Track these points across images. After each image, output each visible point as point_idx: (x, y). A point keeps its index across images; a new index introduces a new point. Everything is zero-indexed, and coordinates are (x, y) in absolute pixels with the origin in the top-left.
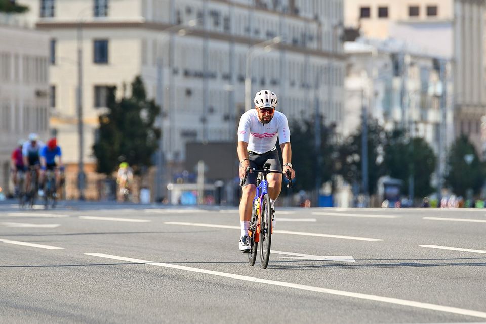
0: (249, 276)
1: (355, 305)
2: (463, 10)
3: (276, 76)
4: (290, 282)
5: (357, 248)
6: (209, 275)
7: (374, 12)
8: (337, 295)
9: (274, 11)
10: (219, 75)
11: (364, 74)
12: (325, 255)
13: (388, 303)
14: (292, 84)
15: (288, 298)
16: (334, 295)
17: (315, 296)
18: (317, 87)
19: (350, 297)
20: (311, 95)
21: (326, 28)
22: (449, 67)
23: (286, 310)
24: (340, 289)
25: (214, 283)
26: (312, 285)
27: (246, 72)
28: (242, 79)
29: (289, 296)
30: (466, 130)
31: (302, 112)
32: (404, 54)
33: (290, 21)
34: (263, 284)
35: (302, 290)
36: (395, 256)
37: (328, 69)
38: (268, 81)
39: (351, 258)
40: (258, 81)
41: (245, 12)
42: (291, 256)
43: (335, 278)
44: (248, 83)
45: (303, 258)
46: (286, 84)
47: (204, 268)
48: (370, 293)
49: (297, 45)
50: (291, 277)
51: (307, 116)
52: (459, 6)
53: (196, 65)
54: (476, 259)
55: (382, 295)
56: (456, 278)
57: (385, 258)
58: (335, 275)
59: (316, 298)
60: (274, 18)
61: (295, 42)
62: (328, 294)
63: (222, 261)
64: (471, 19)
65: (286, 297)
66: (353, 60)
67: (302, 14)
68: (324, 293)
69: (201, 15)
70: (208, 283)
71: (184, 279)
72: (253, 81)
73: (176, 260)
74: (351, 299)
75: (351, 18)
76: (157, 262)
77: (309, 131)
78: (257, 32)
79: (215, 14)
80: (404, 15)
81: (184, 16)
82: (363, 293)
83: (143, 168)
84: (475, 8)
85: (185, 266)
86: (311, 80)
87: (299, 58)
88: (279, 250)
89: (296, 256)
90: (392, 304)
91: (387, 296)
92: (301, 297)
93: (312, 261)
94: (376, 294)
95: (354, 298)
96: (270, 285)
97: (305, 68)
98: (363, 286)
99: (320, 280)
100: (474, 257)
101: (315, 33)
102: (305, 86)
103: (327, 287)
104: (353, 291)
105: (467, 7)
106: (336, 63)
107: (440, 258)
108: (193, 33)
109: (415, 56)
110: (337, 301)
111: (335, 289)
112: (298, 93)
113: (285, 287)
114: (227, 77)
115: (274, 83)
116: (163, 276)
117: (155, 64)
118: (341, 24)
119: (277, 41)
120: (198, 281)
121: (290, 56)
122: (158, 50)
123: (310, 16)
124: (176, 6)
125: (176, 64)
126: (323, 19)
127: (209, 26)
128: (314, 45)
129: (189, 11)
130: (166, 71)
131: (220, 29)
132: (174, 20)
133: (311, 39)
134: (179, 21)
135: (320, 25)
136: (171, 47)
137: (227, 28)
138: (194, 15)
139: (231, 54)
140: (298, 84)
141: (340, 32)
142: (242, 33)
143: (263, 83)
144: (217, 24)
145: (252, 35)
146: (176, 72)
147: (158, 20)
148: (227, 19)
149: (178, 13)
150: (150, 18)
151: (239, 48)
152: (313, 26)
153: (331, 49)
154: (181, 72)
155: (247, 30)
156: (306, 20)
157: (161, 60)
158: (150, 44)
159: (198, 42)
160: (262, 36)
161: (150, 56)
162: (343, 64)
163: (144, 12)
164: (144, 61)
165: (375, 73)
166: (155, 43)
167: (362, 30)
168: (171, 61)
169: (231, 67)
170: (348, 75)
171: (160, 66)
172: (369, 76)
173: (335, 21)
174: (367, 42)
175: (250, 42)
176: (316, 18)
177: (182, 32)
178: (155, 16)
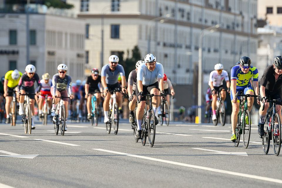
0: (185, 163)
1: (243, 181)
3: (217, 47)
4: (207, 167)
6: (161, 162)
7: (275, 10)
8: (233, 175)
9: (216, 9)
10: (184, 46)
11: (268, 46)
12: (231, 151)
13: (262, 180)
14: (226, 52)
15: (205, 176)
16: (232, 175)
17: (220, 175)
18: (241, 54)
19: (240, 176)
20: (237, 58)
21: (246, 19)
23: (202, 183)
24: (236, 172)
25: (164, 167)
26: (220, 169)
27: (200, 45)
28: (197, 49)
29: (206, 175)
33: (225, 15)
34: (192, 168)
35: (213, 172)
37: (248, 43)
38: (212, 50)
39: (245, 153)
40: (207, 49)
41: (199, 10)
42: (211, 152)
43: (234, 165)
44: (200, 50)
45: (218, 153)
46: (223, 52)
47: (160, 158)
48: (252, 174)
49: (230, 29)
50: (208, 164)
53: (170, 40)
55: (259, 175)
58: (234, 163)
59: (220, 177)
60: (217, 13)
61: (228, 27)
62: (228, 174)
63: (171, 154)
65: (204, 176)
66: (262, 38)
67: (233, 11)
68: (226, 174)
69: (173, 11)
70: (160, 167)
71: (147, 164)
72: (203, 50)
73: (144, 153)
74: (241, 178)
75: (261, 14)
76: (133, 154)
78: (206, 21)
79: (182, 11)
81: (164, 11)
82: (249, 174)
85: (148, 157)
86: (237, 49)
87: (231, 36)
89: (214, 152)
90: (264, 181)
91: (262, 176)
92: (212, 176)
93: (223, 155)
94: (256, 175)
95: (243, 177)
96: (196, 168)
97: (234, 42)
98: (250, 170)
99: (225, 166)
101: (240, 23)
102: (233, 53)
103: (228, 170)
104: (243, 173)
106: (252, 40)
108: (169, 21)
110: (232, 178)
111: (233, 171)
112: (229, 57)
113: (203, 170)
114: (188, 47)
115: (216, 51)
116: (134, 162)
117: (146, 39)
118: (255, 17)
119: (217, 26)
120: (155, 166)
121: (225, 35)
122: (148, 31)
123: (237, 12)
124: (159, 6)
125: (159, 40)
126: (245, 14)
127: (178, 17)
128: (239, 29)
129: (167, 8)
130: (153, 43)
131: (185, 19)
132: (158, 14)
133: (238, 26)
134: (161, 15)
135: (243, 17)
136: (156, 30)
137: (189, 19)
138: (170, 11)
139: (191, 34)
140: (229, 52)
141: (255, 22)
142: (197, 22)
143: (209, 51)
144: (183, 16)
145: (203, 23)
146: (159, 44)
147: (148, 13)
148: (189, 14)
149: (160, 10)
150: (144, 12)
151: (195, 31)
152: (239, 18)
153: (249, 31)
154: (162, 44)
155: (201, 20)
156: (235, 15)
157: (150, 37)
158: (144, 28)
159: (172, 27)
160: (209, 23)
161: (144, 34)
162: (256, 41)
163: (140, 9)
164: (140, 38)
165: (275, 46)
166: (147, 27)
167: (268, 21)
168: (156, 38)
169: (191, 42)
170: (259, 47)
171: (149, 40)
172: (271, 47)
173: (252, 16)
174: (270, 28)
175: (202, 27)
176: (241, 13)
177: (162, 21)
178: (147, 11)
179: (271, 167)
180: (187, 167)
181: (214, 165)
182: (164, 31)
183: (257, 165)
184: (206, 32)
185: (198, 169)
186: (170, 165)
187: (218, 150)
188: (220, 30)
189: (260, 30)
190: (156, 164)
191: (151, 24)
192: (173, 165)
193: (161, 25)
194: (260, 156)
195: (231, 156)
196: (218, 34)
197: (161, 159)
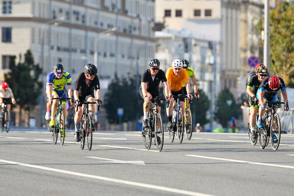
0: (79, 172)
1: (139, 191)
2: (227, 13)
3: (114, 51)
4: (103, 176)
5: (148, 157)
6: (55, 171)
7: (173, 13)
8: (130, 185)
9: (113, 12)
10: (79, 51)
11: (167, 51)
12: (127, 160)
13: (160, 190)
14: (123, 56)
15: (100, 186)
16: (128, 185)
18: (138, 58)
19: (137, 186)
20: (134, 63)
21: (144, 22)
22: (218, 47)
23: (97, 193)
24: (133, 181)
25: (57, 177)
26: (116, 178)
27: (95, 49)
28: (92, 53)
29: (101, 185)
30: (228, 86)
31: (129, 73)
32: (191, 39)
33: (121, 18)
34: (87, 177)
35: (109, 181)
36: (169, 161)
37: (145, 47)
38: (108, 54)
39: (143, 162)
40: (102, 54)
41: (95, 12)
42: (107, 161)
43: (131, 174)
44: (96, 55)
45: (114, 162)
46: (119, 56)
47: (53, 167)
48: (150, 184)
49: (126, 33)
50: (104, 174)
51: (131, 76)
52: (224, 10)
53: (65, 44)
54: (218, 164)
55: (157, 185)
56: (204, 175)
57: (163, 163)
58: (131, 172)
59: (116, 186)
60: (113, 16)
61: (125, 30)
62: (124, 184)
63: (65, 163)
64: (232, 18)
65: (99, 186)
66: (160, 42)
67: (129, 14)
68: (122, 184)
69: (68, 14)
70: (54, 176)
71: (40, 174)
72: (99, 54)
73: (37, 162)
74: (138, 187)
75: (159, 17)
76: (25, 163)
77: (132, 84)
78: (102, 24)
79: (76, 13)
80: (191, 15)
81: (57, 14)
82: (145, 183)
83: (31, 106)
84: (234, 11)
85: (41, 166)
86: (134, 54)
87: (127, 40)
88: (100, 157)
89: (109, 161)
90: (162, 190)
91: (160, 186)
92: (108, 186)
93: (119, 164)
94: (154, 184)
95: (140, 187)
96: (91, 178)
97: (131, 47)
98: (147, 179)
99: (122, 176)
100: (217, 162)
101: (137, 26)
102: (130, 57)
103: (125, 180)
104: (140, 182)
105: (229, 11)
106: (150, 44)
107: (196, 163)
108: (63, 24)
109: (198, 40)
110: (129, 188)
111: (129, 181)
112: (126, 62)
113: (99, 180)
114: (83, 52)
115: (112, 55)
116: (27, 172)
117: (39, 43)
118: (153, 20)
119: (114, 29)
120: (48, 175)
121: (122, 39)
122: (42, 35)
123: (134, 15)
124: (52, 8)
125: (52, 43)
126: (142, 17)
127: (73, 20)
128: (136, 33)
129: (61, 11)
130: (46, 47)
131: (80, 22)
132: (52, 17)
133: (135, 29)
134: (55, 18)
135: (140, 20)
136: (49, 33)
137: (84, 21)
138: (64, 14)
139: (86, 37)
140: (126, 56)
141: (152, 25)
142: (93, 25)
143: (105, 55)
144: (78, 19)
145: (99, 26)
146: (52, 48)
147: (42, 16)
148: (84, 17)
149: (54, 12)
150: (37, 15)
151: (91, 34)
152: (136, 21)
153: (147, 35)
154: (55, 48)
155: (96, 23)
156: (132, 17)
157: (43, 40)
158: (37, 31)
159: (66, 30)
160: (105, 27)
161: (37, 38)
162: (154, 45)
163: (33, 12)
164: (33, 41)
165: (173, 50)
166: (40, 30)
167: (166, 24)
168: (49, 41)
169: (86, 46)
170: (157, 51)
171: (43, 44)
172: (170, 52)
173: (149, 19)
174: (169, 31)
175: (97, 31)
176: (138, 16)
177: (56, 24)
178: (40, 14)
179: (169, 176)
180: (82, 177)
181: (110, 174)
182: (58, 35)
183: (155, 174)
184: (102, 36)
185: (93, 178)
186: (64, 175)
187: (114, 159)
188: (116, 34)
189: (158, 34)
190: (49, 173)
191: (44, 27)
192: (67, 174)
193: (55, 28)
194: (158, 165)
195: (128, 165)
196: (114, 38)
197: (55, 168)
